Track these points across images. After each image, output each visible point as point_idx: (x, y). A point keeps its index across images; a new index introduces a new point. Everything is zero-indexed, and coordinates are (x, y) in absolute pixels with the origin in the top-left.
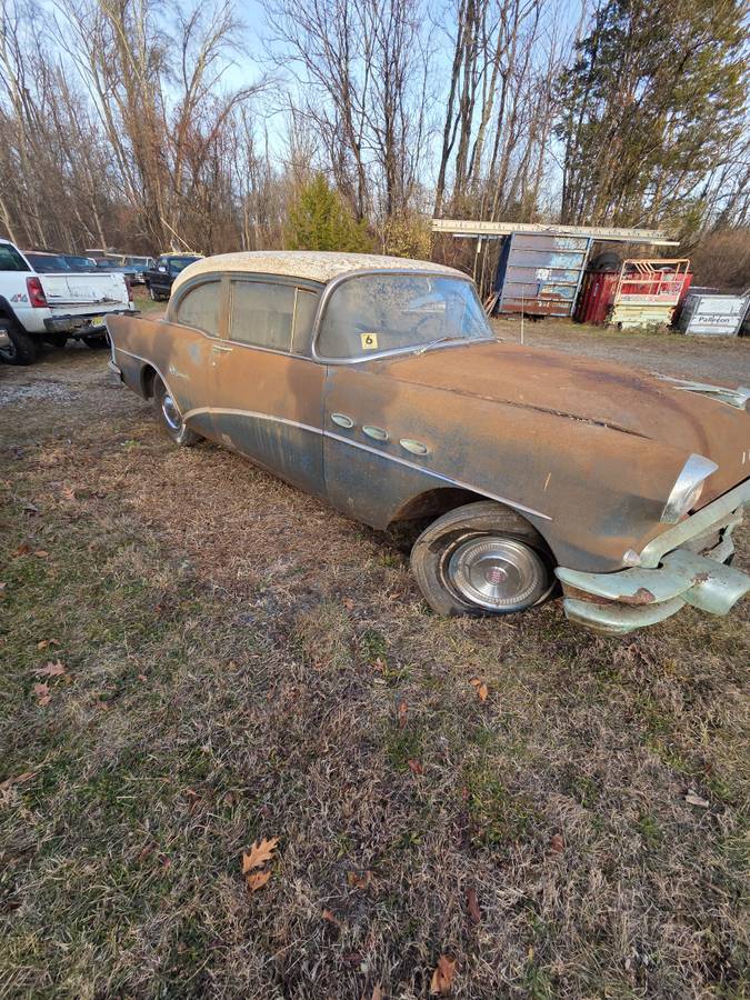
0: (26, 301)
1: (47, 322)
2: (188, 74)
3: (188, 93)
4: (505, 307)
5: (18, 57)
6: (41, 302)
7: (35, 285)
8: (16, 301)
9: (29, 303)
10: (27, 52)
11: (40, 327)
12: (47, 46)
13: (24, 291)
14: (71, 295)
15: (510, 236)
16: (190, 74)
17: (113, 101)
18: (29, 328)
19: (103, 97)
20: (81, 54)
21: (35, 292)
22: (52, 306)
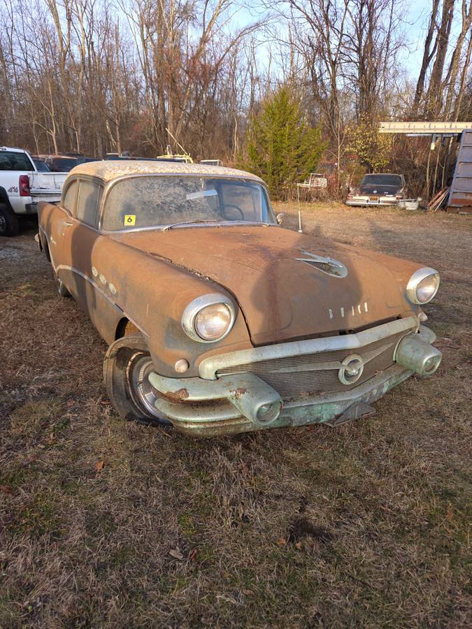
0: (17, 192)
1: (28, 206)
2: (206, 20)
3: (204, 33)
4: (455, 201)
5: (91, 23)
6: (26, 192)
7: (25, 181)
8: (11, 192)
9: (18, 193)
10: (97, 18)
11: (23, 210)
12: (111, 13)
13: (17, 185)
14: (56, 188)
15: (460, 135)
16: (207, 20)
17: (150, 43)
18: (16, 211)
19: (144, 41)
20: (134, 14)
21: (24, 185)
22: (34, 195)
